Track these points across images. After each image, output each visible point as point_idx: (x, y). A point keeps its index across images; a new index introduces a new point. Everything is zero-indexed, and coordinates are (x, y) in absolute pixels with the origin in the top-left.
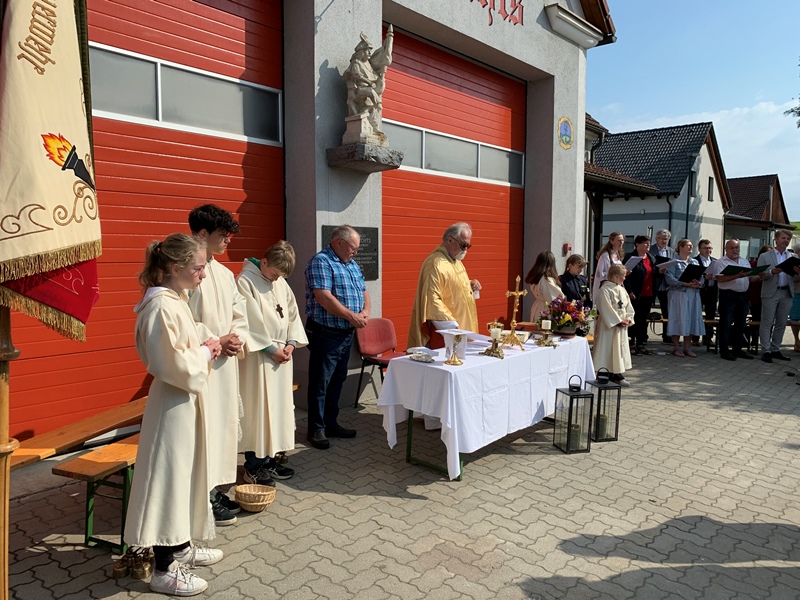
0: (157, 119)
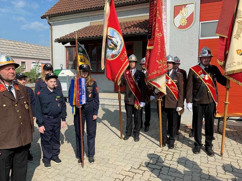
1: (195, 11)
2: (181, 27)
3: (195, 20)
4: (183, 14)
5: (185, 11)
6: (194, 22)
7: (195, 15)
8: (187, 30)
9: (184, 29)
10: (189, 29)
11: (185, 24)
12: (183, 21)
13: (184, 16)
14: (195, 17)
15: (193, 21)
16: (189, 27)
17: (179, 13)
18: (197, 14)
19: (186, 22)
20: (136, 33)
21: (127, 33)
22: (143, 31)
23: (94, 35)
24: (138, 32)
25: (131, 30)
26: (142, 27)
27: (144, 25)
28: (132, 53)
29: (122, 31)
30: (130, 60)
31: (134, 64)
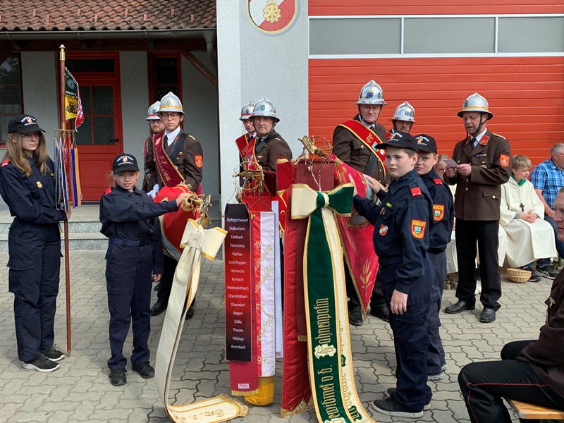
0: (494, 52)
2: (266, 26)
3: (299, 11)
6: (297, 17)
8: (281, 34)
9: (275, 30)
10: (286, 31)
11: (277, 20)
12: (272, 10)
14: (299, 3)
15: (295, 14)
16: (285, 28)
19: (279, 13)
20: (144, 28)
21: (119, 28)
22: (164, 27)
23: (6, 26)
24: (150, 28)
25: (127, 20)
26: (156, 13)
27: (160, 8)
28: (118, 84)
29: (99, 19)
30: (164, 110)
31: (175, 121)
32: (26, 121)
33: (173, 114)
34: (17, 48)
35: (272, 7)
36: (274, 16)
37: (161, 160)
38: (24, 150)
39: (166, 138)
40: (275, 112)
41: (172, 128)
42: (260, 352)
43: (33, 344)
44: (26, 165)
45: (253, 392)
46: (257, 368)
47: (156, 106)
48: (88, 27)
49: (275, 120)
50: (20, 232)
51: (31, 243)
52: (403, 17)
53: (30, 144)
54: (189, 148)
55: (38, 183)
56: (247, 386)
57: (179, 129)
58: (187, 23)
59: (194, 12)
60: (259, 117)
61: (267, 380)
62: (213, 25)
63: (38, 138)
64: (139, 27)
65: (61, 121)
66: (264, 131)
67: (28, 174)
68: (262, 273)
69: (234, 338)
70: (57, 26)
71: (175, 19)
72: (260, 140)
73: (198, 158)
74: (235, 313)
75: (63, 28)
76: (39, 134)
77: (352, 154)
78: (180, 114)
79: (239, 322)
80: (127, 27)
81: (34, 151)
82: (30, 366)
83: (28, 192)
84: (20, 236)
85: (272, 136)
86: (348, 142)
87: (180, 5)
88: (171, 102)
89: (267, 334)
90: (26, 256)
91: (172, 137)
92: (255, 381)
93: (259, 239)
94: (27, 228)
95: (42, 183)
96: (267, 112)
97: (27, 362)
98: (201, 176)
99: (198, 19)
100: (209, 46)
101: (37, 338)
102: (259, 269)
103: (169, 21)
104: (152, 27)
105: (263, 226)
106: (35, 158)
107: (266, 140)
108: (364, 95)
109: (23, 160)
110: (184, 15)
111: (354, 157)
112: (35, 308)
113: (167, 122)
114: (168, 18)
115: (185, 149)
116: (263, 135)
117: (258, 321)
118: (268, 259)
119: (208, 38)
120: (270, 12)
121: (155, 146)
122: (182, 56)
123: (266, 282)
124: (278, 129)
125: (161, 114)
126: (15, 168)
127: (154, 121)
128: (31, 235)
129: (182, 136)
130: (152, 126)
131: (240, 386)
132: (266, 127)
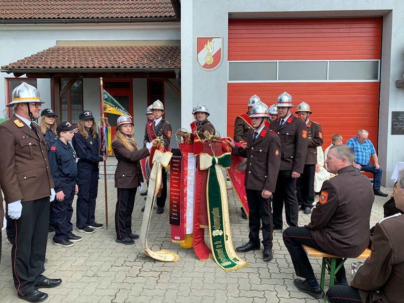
0: (326, 80)
1: (223, 48)
2: (206, 66)
3: (223, 59)
4: (208, 49)
5: (211, 46)
6: (222, 61)
7: (223, 52)
8: (213, 70)
9: (210, 68)
10: (216, 69)
11: (212, 63)
13: (210, 51)
14: (223, 55)
16: (216, 67)
17: (204, 47)
18: (224, 51)
19: (213, 60)
20: (145, 67)
21: (132, 67)
22: (155, 66)
23: (76, 66)
24: (147, 67)
25: (136, 63)
26: (151, 59)
27: (153, 56)
28: (132, 95)
29: (122, 62)
30: (154, 108)
31: (160, 114)
32: (87, 114)
33: (159, 110)
34: (81, 77)
35: (209, 57)
36: (210, 61)
37: (151, 133)
38: (85, 127)
39: (155, 122)
40: (207, 110)
41: (158, 117)
42: (186, 222)
43: (84, 220)
44: (86, 134)
45: (182, 241)
46: (184, 230)
47: (151, 107)
48: (116, 66)
49: (207, 114)
50: (82, 166)
51: (86, 171)
52: (278, 61)
53: (89, 124)
54: (165, 127)
55: (91, 142)
56: (179, 238)
57: (161, 118)
58: (167, 64)
59: (171, 58)
60: (199, 112)
61: (189, 236)
62: (179, 66)
63: (92, 122)
64: (142, 66)
65: (102, 114)
66: (201, 120)
67: (87, 138)
68: (188, 183)
69: (173, 214)
70: (101, 66)
71: (160, 62)
72: (199, 124)
73: (169, 132)
74: (173, 202)
75: (104, 67)
76: (93, 119)
77: (244, 131)
78: (162, 110)
79: (175, 206)
80: (136, 66)
81: (90, 128)
82: (82, 231)
83: (85, 146)
84: (82, 168)
85: (206, 122)
86: (242, 125)
87: (164, 55)
88: (158, 104)
89: (189, 213)
90: (84, 178)
91: (157, 122)
92: (183, 236)
93: (187, 166)
94: (85, 164)
95: (93, 142)
96: (203, 109)
97: (79, 229)
98: (169, 142)
99: (172, 62)
100: (177, 76)
101: (86, 217)
102: (187, 181)
103: (157, 63)
104: (148, 66)
105: (189, 160)
106: (91, 131)
107: (202, 124)
108: (251, 102)
109: (85, 132)
110: (165, 60)
111: (245, 133)
112: (87, 202)
113: (155, 114)
114: (157, 61)
115: (163, 127)
116: (201, 121)
117: (185, 206)
118: (191, 176)
119: (177, 72)
120: (208, 59)
121: (149, 126)
122: (165, 82)
123: (190, 187)
124: (209, 118)
125: (153, 110)
126: (81, 135)
127: (150, 114)
128: (86, 167)
129: (162, 122)
130: (149, 117)
131: (176, 238)
132: (203, 118)
